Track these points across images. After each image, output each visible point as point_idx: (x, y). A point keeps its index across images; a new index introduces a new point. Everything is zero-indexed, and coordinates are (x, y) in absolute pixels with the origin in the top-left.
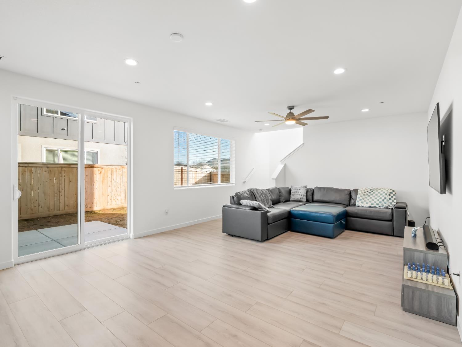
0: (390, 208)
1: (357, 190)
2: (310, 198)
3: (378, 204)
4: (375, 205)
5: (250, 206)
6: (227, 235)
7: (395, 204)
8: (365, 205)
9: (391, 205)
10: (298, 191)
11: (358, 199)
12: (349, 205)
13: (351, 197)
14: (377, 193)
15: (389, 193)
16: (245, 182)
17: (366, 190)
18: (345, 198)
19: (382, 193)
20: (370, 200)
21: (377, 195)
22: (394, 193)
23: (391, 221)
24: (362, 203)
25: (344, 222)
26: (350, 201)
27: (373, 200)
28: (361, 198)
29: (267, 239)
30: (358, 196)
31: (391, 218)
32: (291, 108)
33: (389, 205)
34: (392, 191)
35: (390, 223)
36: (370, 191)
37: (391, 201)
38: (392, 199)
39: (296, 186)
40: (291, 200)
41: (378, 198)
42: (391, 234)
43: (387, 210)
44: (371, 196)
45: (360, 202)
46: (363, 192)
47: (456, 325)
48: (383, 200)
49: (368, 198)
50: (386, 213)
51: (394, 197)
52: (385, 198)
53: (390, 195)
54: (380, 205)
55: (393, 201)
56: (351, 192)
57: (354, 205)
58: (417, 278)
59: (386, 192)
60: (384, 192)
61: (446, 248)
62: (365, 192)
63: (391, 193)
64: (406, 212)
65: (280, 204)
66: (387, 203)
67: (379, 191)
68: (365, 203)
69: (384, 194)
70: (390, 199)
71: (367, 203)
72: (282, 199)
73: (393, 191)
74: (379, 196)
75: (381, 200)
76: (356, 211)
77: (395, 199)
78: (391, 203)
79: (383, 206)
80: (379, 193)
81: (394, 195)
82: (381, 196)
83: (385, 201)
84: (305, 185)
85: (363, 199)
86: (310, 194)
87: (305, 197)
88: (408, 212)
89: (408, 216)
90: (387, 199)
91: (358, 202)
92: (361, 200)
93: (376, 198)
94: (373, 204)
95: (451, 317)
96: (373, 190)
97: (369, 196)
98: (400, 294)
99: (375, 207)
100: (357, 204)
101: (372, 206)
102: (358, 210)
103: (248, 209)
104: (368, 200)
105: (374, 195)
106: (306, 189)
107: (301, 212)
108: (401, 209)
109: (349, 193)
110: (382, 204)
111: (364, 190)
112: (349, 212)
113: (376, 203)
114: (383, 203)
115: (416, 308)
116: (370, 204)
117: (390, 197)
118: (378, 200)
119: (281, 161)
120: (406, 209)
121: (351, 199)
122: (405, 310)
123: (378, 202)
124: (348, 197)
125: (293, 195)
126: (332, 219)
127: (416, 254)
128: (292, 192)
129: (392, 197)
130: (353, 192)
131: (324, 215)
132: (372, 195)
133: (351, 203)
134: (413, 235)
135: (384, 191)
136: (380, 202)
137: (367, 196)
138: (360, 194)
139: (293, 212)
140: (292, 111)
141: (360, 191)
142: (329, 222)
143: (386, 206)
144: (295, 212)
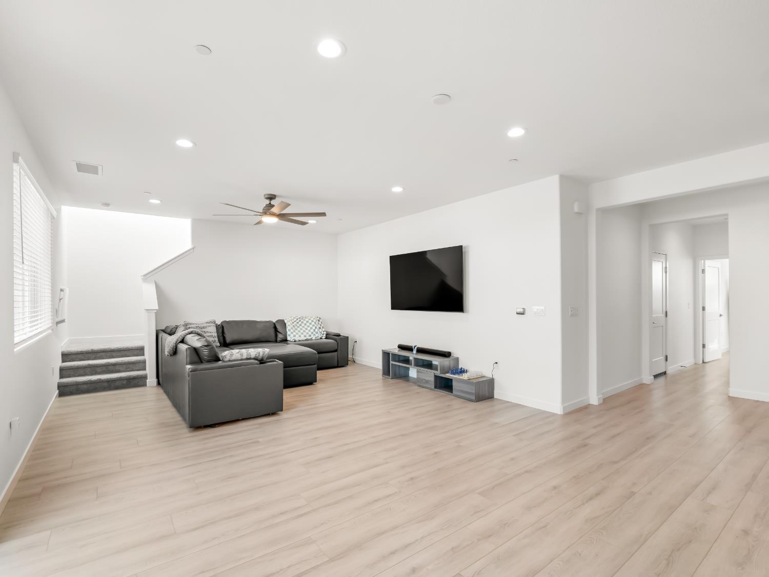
0: (323, 338)
1: (283, 321)
3: (310, 336)
8: (298, 338)
9: (323, 335)
10: (206, 329)
11: (288, 333)
12: (276, 342)
13: (276, 331)
14: (305, 322)
17: (293, 319)
20: (302, 331)
21: (305, 324)
22: (321, 320)
24: (294, 336)
26: (276, 336)
27: (304, 331)
28: (291, 331)
30: (288, 328)
32: (271, 197)
33: (321, 335)
34: (318, 318)
36: (298, 321)
37: (321, 330)
38: (322, 328)
39: (196, 322)
41: (309, 329)
42: (336, 365)
44: (301, 327)
45: (292, 335)
46: (290, 322)
48: (314, 330)
49: (299, 329)
53: (318, 323)
56: (276, 324)
57: (284, 340)
59: (315, 321)
60: (312, 321)
62: (293, 323)
63: (318, 320)
66: (319, 333)
67: (307, 320)
68: (298, 336)
69: (313, 323)
70: (320, 328)
71: (300, 336)
73: (320, 318)
74: (308, 326)
75: (312, 331)
78: (322, 333)
80: (308, 322)
82: (311, 326)
84: (211, 319)
85: (294, 331)
86: (219, 333)
87: (217, 339)
91: (290, 335)
92: (292, 333)
93: (306, 329)
94: (305, 336)
96: (300, 319)
97: (299, 327)
99: (311, 339)
100: (289, 338)
104: (300, 332)
105: (303, 325)
106: (215, 325)
109: (272, 326)
110: (314, 335)
111: (291, 320)
113: (308, 335)
114: (315, 333)
116: (303, 337)
117: (319, 326)
118: (310, 331)
119: (144, 276)
121: (278, 333)
124: (272, 331)
129: (321, 325)
130: (279, 324)
132: (301, 325)
135: (312, 319)
136: (312, 333)
137: (296, 327)
138: (289, 325)
140: (273, 202)
141: (288, 321)
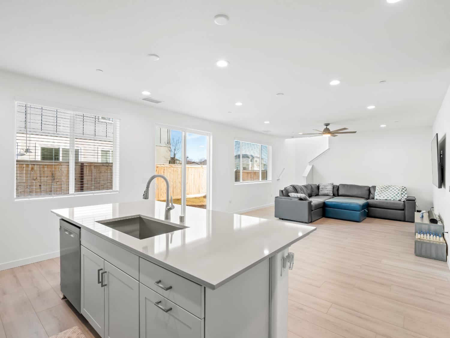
0: (402, 200)
1: (375, 187)
2: (336, 193)
3: (392, 198)
4: (390, 198)
5: (298, 198)
6: (278, 219)
7: (406, 197)
8: (382, 198)
9: (403, 199)
10: (326, 187)
11: (376, 194)
12: (368, 198)
13: (370, 192)
14: (391, 189)
15: (401, 189)
16: (279, 179)
17: (383, 187)
18: (366, 193)
19: (395, 189)
20: (386, 194)
21: (391, 190)
22: (405, 189)
23: (403, 210)
24: (380, 196)
25: (367, 211)
26: (369, 195)
27: (388, 195)
28: (378, 193)
29: (311, 222)
30: (376, 191)
31: (403, 208)
32: (327, 125)
33: (401, 199)
34: (403, 188)
35: (403, 211)
36: (386, 188)
37: (403, 195)
38: (404, 194)
39: (324, 184)
40: (320, 194)
41: (393, 193)
42: (403, 220)
43: (400, 202)
44: (387, 192)
45: (378, 196)
46: (380, 188)
47: (446, 261)
48: (397, 195)
49: (385, 193)
50: (399, 204)
51: (406, 192)
52: (398, 193)
53: (402, 191)
54: (395, 198)
55: (404, 196)
56: (370, 188)
57: (373, 198)
58: (424, 238)
59: (399, 189)
60: (397, 189)
61: (442, 222)
62: (382, 188)
63: (403, 189)
64: (415, 203)
65: (312, 197)
66: (400, 197)
67: (393, 187)
68: (382, 197)
69: (397, 190)
70: (402, 194)
71: (384, 197)
72: (314, 193)
73: (405, 188)
74: (393, 192)
75: (395, 195)
76: (376, 203)
77: (406, 194)
78: (403, 197)
79: (396, 199)
80: (393, 189)
81: (406, 191)
82: (395, 192)
83: (398, 195)
84: (331, 182)
85: (381, 194)
86: (335, 189)
87: (332, 192)
88: (416, 203)
89: (416, 207)
90: (400, 193)
91: (376, 196)
92: (378, 194)
93: (391, 193)
94: (388, 198)
95: (443, 257)
96: (388, 187)
97: (385, 191)
98: (414, 246)
99: (390, 200)
100: (375, 197)
101: (388, 199)
102: (377, 202)
103: (297, 199)
104: (385, 194)
105: (389, 190)
106: (332, 185)
107: (333, 203)
108: (411, 201)
109: (368, 189)
110: (396, 198)
111: (381, 187)
112: (370, 203)
113: (391, 197)
114: (396, 196)
115: (423, 254)
116: (386, 198)
117: (402, 192)
118: (393, 195)
119: (309, 163)
120: (415, 201)
121: (370, 193)
122: (417, 255)
123: (392, 196)
124: (368, 192)
125: (321, 191)
126: (359, 208)
127: (423, 226)
128: (320, 188)
129: (404, 192)
130: (372, 188)
131: (353, 205)
132: (387, 190)
133: (370, 197)
134: (421, 216)
135: (397, 187)
136: (394, 196)
137: (383, 192)
138: (378, 190)
139: (327, 203)
140: (328, 127)
141: (378, 187)
142: (356, 210)
143: (399, 199)
144: (329, 203)
